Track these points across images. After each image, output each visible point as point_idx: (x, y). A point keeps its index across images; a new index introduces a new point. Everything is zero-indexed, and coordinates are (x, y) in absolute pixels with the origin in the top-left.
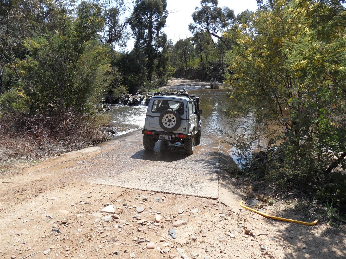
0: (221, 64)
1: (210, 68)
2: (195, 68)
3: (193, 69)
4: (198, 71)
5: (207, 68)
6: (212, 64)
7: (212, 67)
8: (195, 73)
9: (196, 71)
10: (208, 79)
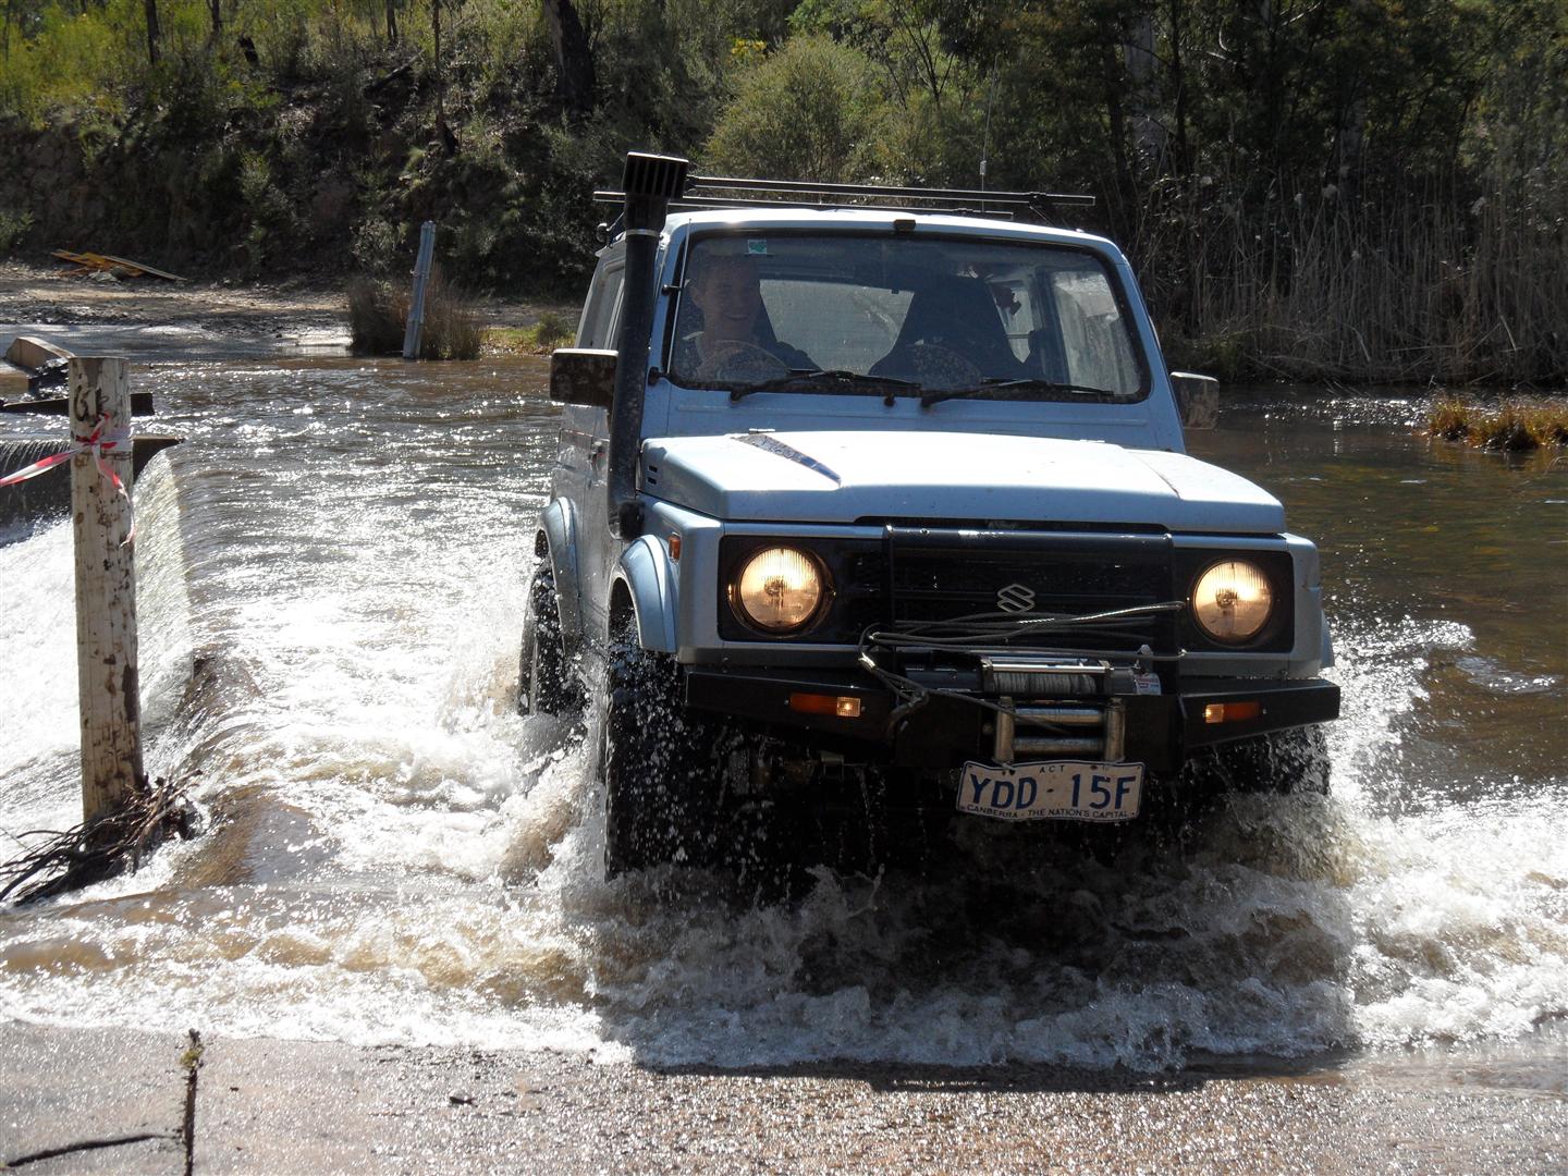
0: (404, 75)
1: (270, 123)
2: (67, 117)
3: (38, 125)
4: (115, 159)
5: (235, 117)
6: (291, 77)
7: (299, 112)
8: (81, 175)
9: (91, 153)
10: (257, 255)
